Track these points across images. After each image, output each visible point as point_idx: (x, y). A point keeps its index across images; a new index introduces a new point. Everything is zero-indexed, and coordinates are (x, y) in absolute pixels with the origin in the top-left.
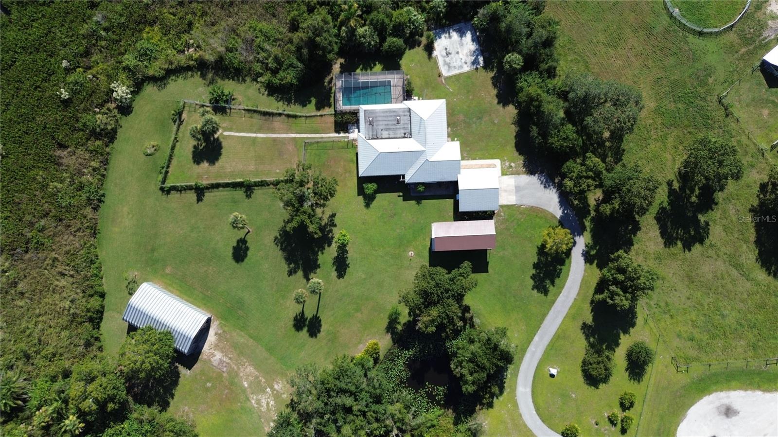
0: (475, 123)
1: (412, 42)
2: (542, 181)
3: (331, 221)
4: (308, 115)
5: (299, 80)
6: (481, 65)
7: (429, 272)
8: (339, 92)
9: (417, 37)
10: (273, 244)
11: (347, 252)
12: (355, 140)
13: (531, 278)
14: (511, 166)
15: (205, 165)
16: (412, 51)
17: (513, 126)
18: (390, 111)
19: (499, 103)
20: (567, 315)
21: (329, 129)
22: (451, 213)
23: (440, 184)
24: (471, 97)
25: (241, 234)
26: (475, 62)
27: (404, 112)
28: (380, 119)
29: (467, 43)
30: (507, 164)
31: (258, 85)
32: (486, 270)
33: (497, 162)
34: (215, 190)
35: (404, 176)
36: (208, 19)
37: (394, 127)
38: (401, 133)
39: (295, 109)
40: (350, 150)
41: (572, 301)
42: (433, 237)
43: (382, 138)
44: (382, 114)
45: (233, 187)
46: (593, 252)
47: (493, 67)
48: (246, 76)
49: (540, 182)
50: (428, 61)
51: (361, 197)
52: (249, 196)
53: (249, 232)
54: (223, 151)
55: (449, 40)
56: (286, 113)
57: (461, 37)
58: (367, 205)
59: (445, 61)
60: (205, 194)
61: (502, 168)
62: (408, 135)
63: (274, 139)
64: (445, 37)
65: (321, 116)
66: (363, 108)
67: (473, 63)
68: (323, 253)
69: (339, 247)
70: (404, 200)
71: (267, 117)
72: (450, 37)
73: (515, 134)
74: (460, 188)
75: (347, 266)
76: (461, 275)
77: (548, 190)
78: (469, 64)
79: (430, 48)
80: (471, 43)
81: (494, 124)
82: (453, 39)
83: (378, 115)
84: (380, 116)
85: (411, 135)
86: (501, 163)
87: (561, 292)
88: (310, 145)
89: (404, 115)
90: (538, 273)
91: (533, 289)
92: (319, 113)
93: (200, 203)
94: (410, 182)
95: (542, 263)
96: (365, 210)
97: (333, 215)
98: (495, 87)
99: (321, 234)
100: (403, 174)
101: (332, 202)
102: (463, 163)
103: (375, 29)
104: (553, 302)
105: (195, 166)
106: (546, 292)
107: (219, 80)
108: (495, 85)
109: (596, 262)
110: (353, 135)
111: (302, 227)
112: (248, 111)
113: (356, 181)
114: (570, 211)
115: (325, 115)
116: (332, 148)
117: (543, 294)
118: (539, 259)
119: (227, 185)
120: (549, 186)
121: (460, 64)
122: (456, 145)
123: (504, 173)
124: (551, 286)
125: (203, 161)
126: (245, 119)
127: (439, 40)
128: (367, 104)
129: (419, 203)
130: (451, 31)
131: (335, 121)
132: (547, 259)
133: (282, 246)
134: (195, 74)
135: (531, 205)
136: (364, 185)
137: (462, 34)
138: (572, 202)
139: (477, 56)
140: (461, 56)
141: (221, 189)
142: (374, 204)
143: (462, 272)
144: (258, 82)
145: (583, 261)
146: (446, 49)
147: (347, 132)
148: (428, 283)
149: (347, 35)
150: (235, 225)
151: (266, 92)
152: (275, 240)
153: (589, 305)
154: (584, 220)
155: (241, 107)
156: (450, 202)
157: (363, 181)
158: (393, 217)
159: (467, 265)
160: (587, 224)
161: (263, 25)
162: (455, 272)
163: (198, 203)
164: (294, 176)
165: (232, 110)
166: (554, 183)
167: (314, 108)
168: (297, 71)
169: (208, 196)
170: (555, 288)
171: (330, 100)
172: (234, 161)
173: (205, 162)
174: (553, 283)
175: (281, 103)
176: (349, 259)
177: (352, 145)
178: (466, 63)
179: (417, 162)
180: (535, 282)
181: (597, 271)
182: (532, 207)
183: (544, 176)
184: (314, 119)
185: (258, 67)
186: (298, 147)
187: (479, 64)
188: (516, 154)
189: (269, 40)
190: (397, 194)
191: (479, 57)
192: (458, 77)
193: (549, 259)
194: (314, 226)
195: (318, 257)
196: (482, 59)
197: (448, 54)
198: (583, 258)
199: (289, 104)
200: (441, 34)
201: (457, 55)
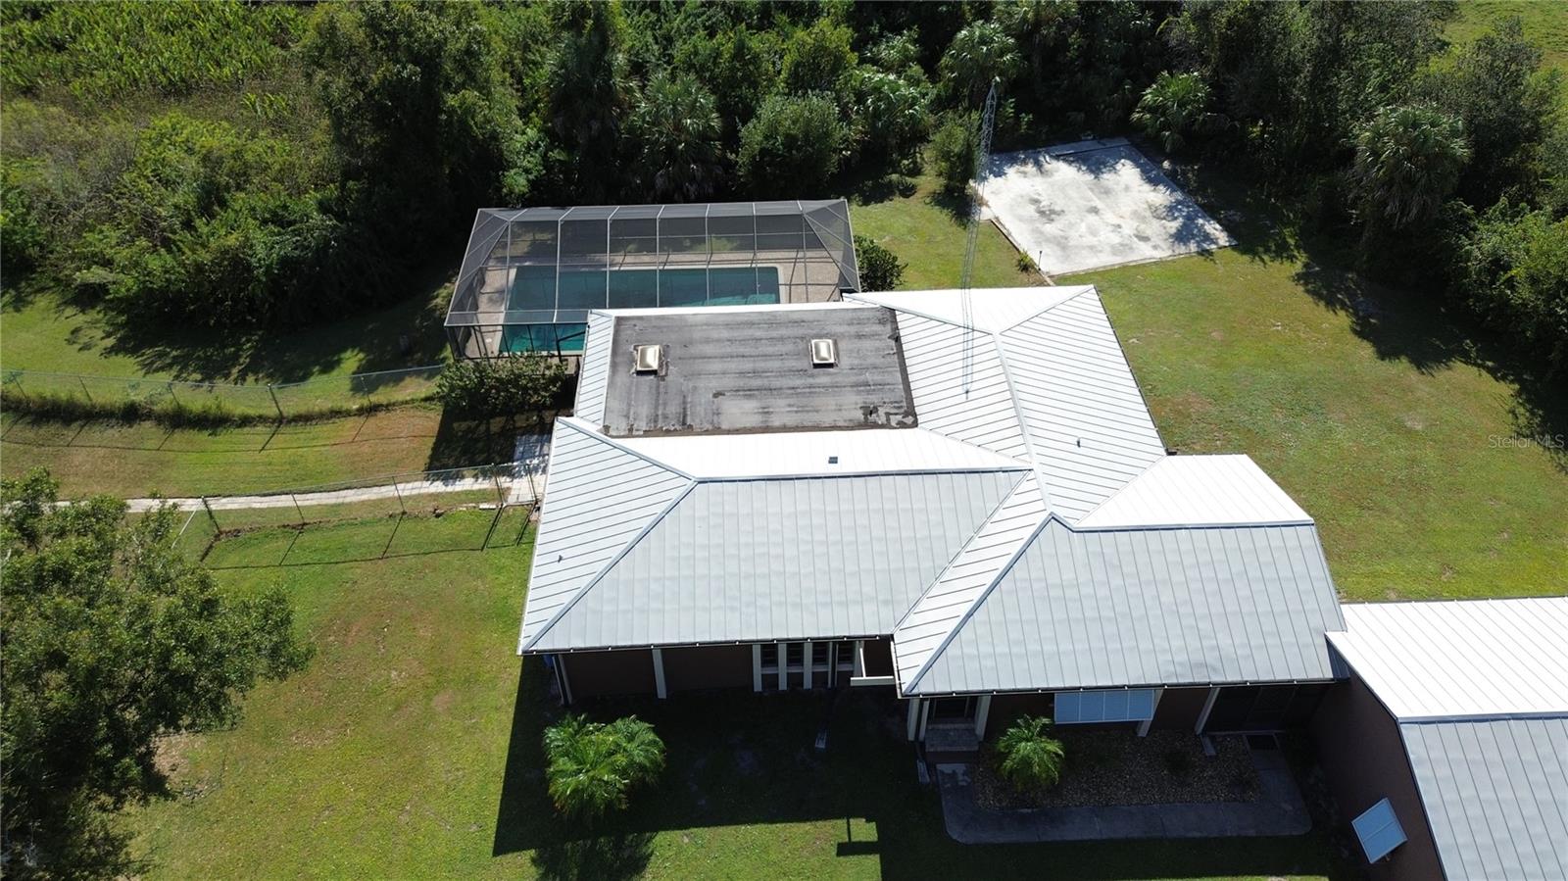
1: (872, 187)
4: (295, 411)
6: (1223, 243)
9: (894, 177)
16: (876, 206)
18: (772, 321)
19: (1385, 355)
21: (397, 465)
24: (1216, 336)
26: (1187, 235)
27: (857, 323)
28: (709, 349)
29: (1128, 188)
37: (798, 382)
38: (852, 404)
43: (716, 431)
44: (725, 334)
47: (1284, 246)
48: (37, 284)
50: (954, 228)
51: (521, 864)
55: (1040, 179)
56: (171, 407)
57: (1095, 172)
59: (1041, 232)
62: (891, 414)
64: (1025, 173)
65: (374, 410)
66: (613, 317)
67: (1181, 237)
72: (1044, 173)
78: (1160, 239)
79: (957, 201)
80: (1147, 187)
81: (1412, 434)
82: (1057, 177)
83: (697, 335)
84: (707, 341)
85: (909, 413)
89: (859, 337)
98: (1331, 305)
100: (873, 630)
108: (1326, 299)
115: (391, 406)
116: (385, 553)
121: (1116, 239)
127: (993, 180)
130: (1046, 158)
137: (1095, 165)
139: (1190, 219)
140: (1110, 218)
146: (1036, 202)
147: (501, 469)
151: (109, 342)
167: (344, 381)
178: (1145, 239)
179: (979, 542)
184: (325, 426)
187: (1208, 239)
191: (1200, 221)
192: (1119, 276)
196: (1218, 226)
197: (1048, 214)
199: (207, 377)
200: (1000, 167)
201: (1092, 218)
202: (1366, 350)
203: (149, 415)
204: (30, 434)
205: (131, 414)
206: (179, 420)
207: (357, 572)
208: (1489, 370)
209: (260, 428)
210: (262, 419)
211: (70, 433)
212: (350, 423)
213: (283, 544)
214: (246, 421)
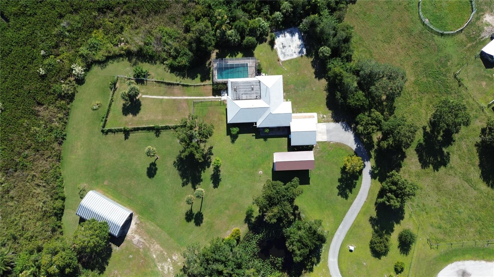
0: (301, 90)
1: (261, 39)
2: (344, 127)
3: (210, 151)
4: (195, 85)
5: (190, 63)
6: (305, 54)
7: (272, 184)
8: (215, 70)
9: (264, 36)
10: (173, 166)
11: (220, 171)
12: (225, 100)
13: (337, 188)
14: (324, 117)
15: (130, 116)
16: (261, 45)
17: (325, 92)
18: (247, 82)
19: (316, 77)
20: (360, 211)
21: (209, 93)
22: (286, 147)
23: (279, 128)
24: (298, 74)
25: (152, 160)
26: (301, 52)
27: (256, 83)
28: (241, 87)
29: (296, 40)
30: (321, 116)
31: (164, 66)
32: (308, 183)
33: (315, 114)
34: (136, 131)
35: (256, 123)
36: (133, 25)
37: (250, 92)
38: (254, 96)
39: (187, 81)
40: (222, 107)
41: (363, 202)
42: (275, 162)
43: (242, 100)
44: (242, 85)
45: (148, 130)
46: (376, 172)
47: (312, 55)
48: (157, 60)
49: (342, 127)
50: (271, 51)
51: (229, 136)
52: (157, 136)
53: (157, 158)
54: (142, 107)
55: (284, 38)
56: (182, 83)
57: (292, 36)
58: (233, 142)
59: (282, 51)
60: (130, 134)
61: (318, 118)
62: (259, 97)
63: (174, 100)
64: (282, 36)
65: (204, 85)
66: (230, 80)
67: (300, 53)
68: (204, 172)
69: (215, 168)
70: (256, 138)
71: (170, 86)
72: (285, 36)
73: (326, 97)
74: (291, 131)
75: (220, 180)
76: (292, 186)
77: (347, 132)
78: (297, 53)
79: (272, 43)
80: (298, 40)
81: (313, 91)
82: (287, 37)
83: (240, 85)
84: (241, 86)
85: (260, 97)
86: (318, 115)
87: (356, 197)
88: (197, 103)
89: (256, 85)
90: (341, 185)
91: (338, 195)
92: (202, 84)
93: (127, 140)
94: (259, 127)
95: (344, 179)
96: (231, 145)
97: (211, 148)
98: (313, 68)
99: (203, 160)
100: (256, 122)
101: (210, 139)
102: (293, 115)
103: (238, 31)
104: (351, 203)
105: (124, 117)
106: (346, 197)
107: (140, 63)
108: (313, 66)
109: (378, 178)
110: (224, 97)
111: (192, 155)
112: (158, 82)
113: (226, 126)
114: (362, 146)
115: (206, 85)
116: (211, 105)
117: (345, 198)
118: (342, 176)
119: (144, 129)
120: (348, 130)
121: (291, 53)
122: (289, 103)
123: (320, 121)
124: (350, 193)
125: (129, 114)
126: (156, 87)
127: (278, 38)
128: (233, 78)
129: (265, 140)
130: (286, 33)
131: (213, 89)
132: (347, 176)
133: (178, 167)
134: (125, 59)
135: (337, 142)
136: (231, 129)
137: (292, 34)
138: (363, 140)
139: (302, 48)
140: (292, 48)
141: (140, 131)
142: (237, 140)
143: (293, 184)
144: (164, 64)
145: (370, 177)
146: (283, 44)
147: (220, 96)
148: (272, 191)
149: (221, 35)
150: (149, 154)
151: (169, 71)
152: (174, 164)
153: (374, 205)
154: (370, 151)
155: (153, 80)
156: (285, 140)
157: (230, 126)
158: (249, 149)
159: (296, 179)
160: (373, 153)
161: (168, 29)
162: (288, 184)
163: (125, 140)
164: (186, 123)
165: (148, 82)
166: (351, 128)
167: (200, 80)
168: (189, 57)
169: (132, 135)
170: (353, 194)
171: (209, 75)
172: (149, 114)
173: (130, 114)
174: (351, 191)
175: (178, 77)
176: (221, 176)
177: (223, 104)
178: (295, 53)
179: (264, 114)
180: (340, 191)
181: (379, 184)
182: (337, 143)
183: (345, 123)
184: (199, 87)
185: (164, 55)
186: (189, 105)
187: (303, 53)
188: (327, 109)
189: (171, 38)
190: (252, 134)
191: (303, 49)
192: (290, 61)
193: (348, 176)
194: (199, 155)
195: (202, 174)
196: (305, 50)
197: (284, 47)
198: (370, 175)
199: (183, 78)
200: (279, 35)
201: (289, 48)
202: (314, 76)
203: (180, 84)
204: (168, 87)
205: (178, 84)
206: (183, 85)
207: (209, 107)
208: (326, 80)
209: (193, 87)
210: (193, 85)
211: (172, 87)
212: (202, 86)
213: (200, 104)
214: (191, 86)
